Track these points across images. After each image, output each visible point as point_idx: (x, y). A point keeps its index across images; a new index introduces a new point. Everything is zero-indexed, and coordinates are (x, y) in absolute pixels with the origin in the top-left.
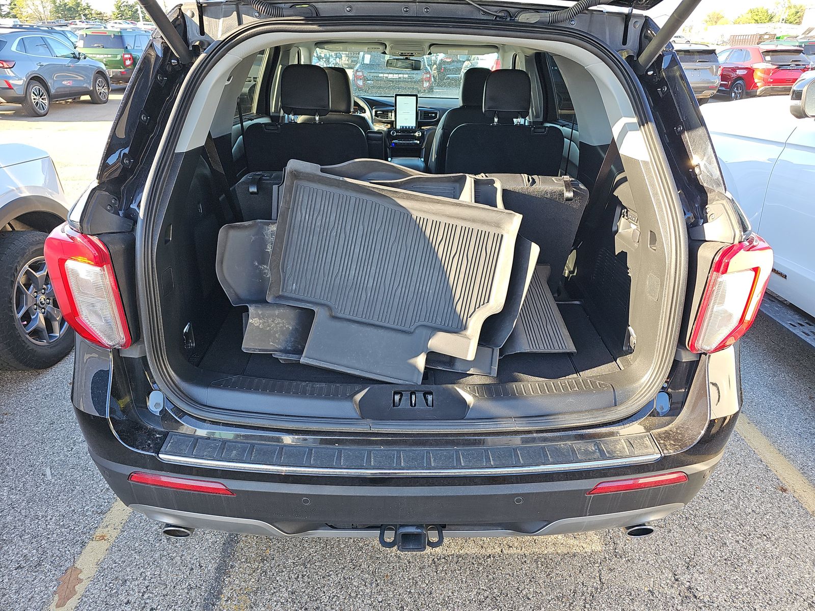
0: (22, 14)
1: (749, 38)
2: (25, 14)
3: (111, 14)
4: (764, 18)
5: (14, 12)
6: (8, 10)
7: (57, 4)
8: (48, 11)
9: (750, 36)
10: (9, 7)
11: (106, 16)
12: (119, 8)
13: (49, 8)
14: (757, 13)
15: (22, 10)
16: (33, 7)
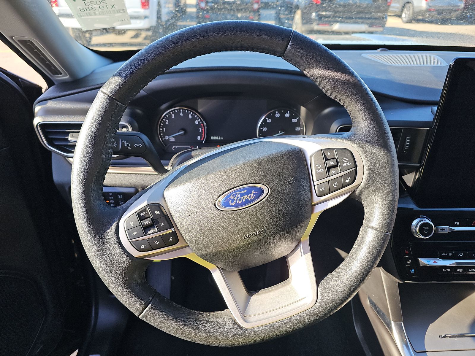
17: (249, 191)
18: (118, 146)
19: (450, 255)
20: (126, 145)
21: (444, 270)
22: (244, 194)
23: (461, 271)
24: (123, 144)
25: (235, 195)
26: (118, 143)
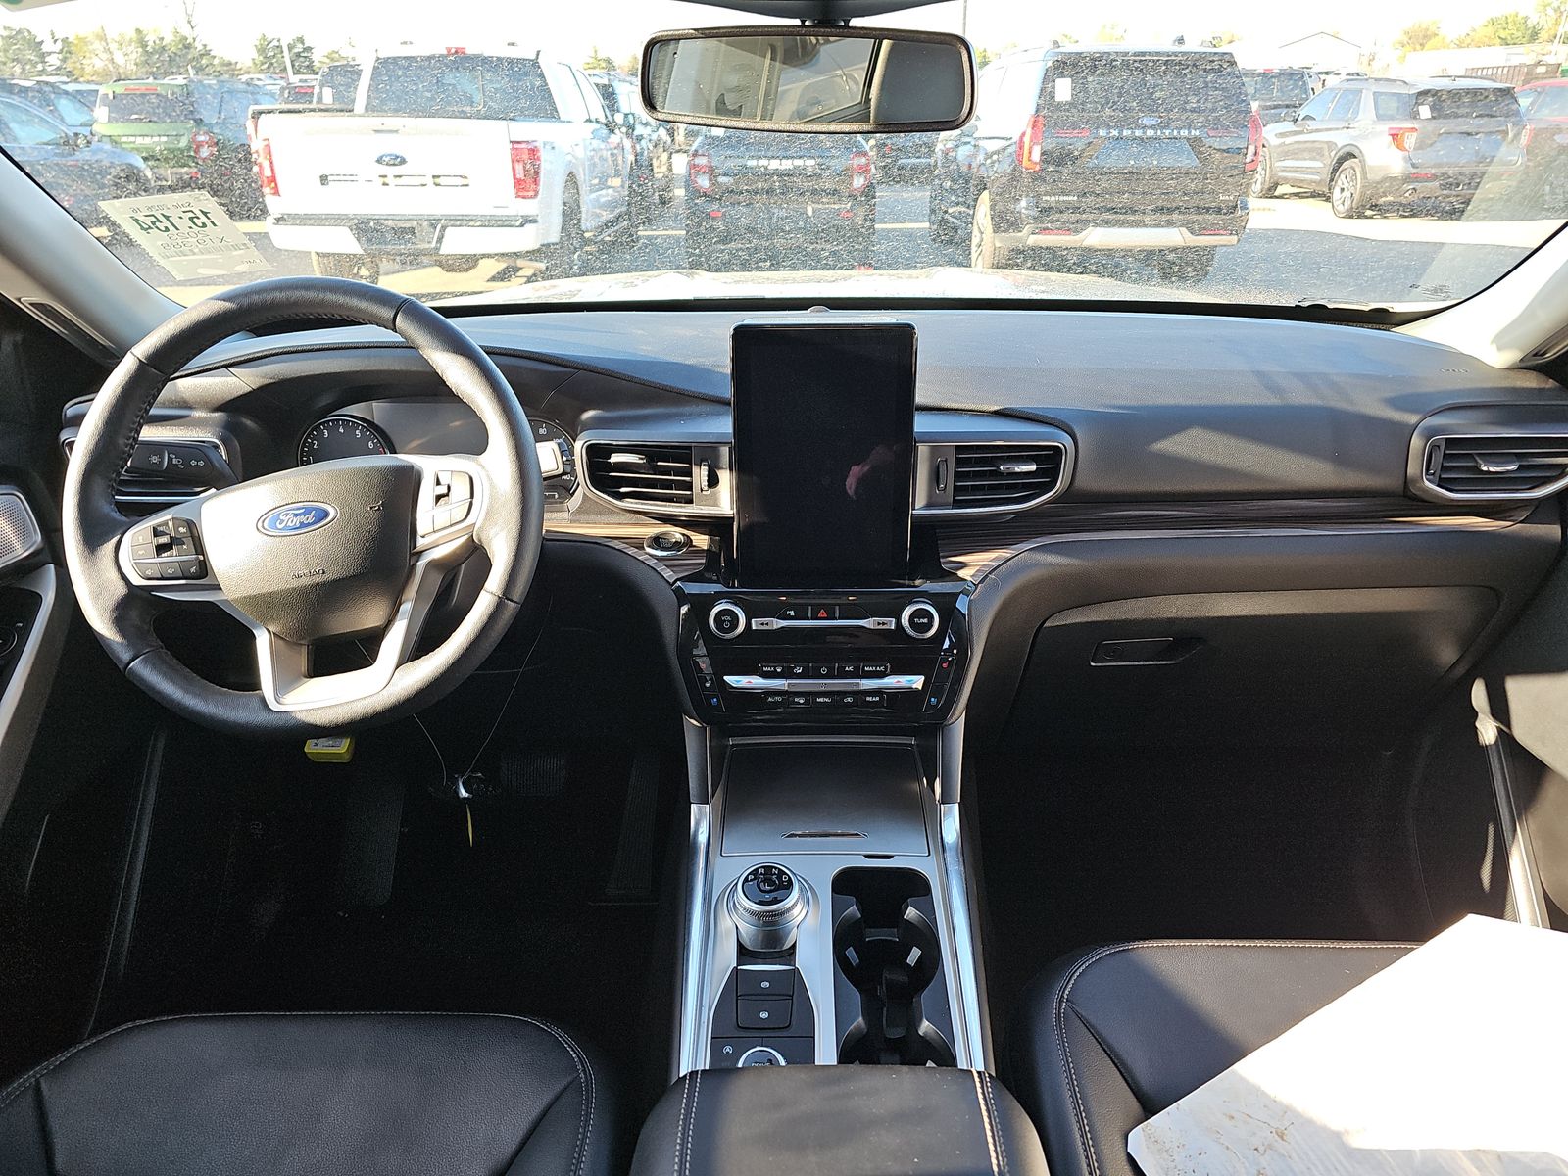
0: (83, 69)
1: (1505, 72)
2: (88, 69)
3: (251, 64)
4: (1520, 34)
5: (69, 66)
6: (58, 63)
7: (148, 48)
8: (133, 62)
9: (1506, 69)
10: (60, 56)
11: (240, 69)
12: (262, 50)
13: (134, 56)
14: (1505, 25)
15: (84, 61)
16: (105, 56)
17: (307, 511)
18: (161, 462)
19: (779, 670)
20: (175, 461)
21: (770, 699)
22: (299, 515)
23: (801, 701)
24: (170, 459)
25: (287, 514)
26: (162, 458)
